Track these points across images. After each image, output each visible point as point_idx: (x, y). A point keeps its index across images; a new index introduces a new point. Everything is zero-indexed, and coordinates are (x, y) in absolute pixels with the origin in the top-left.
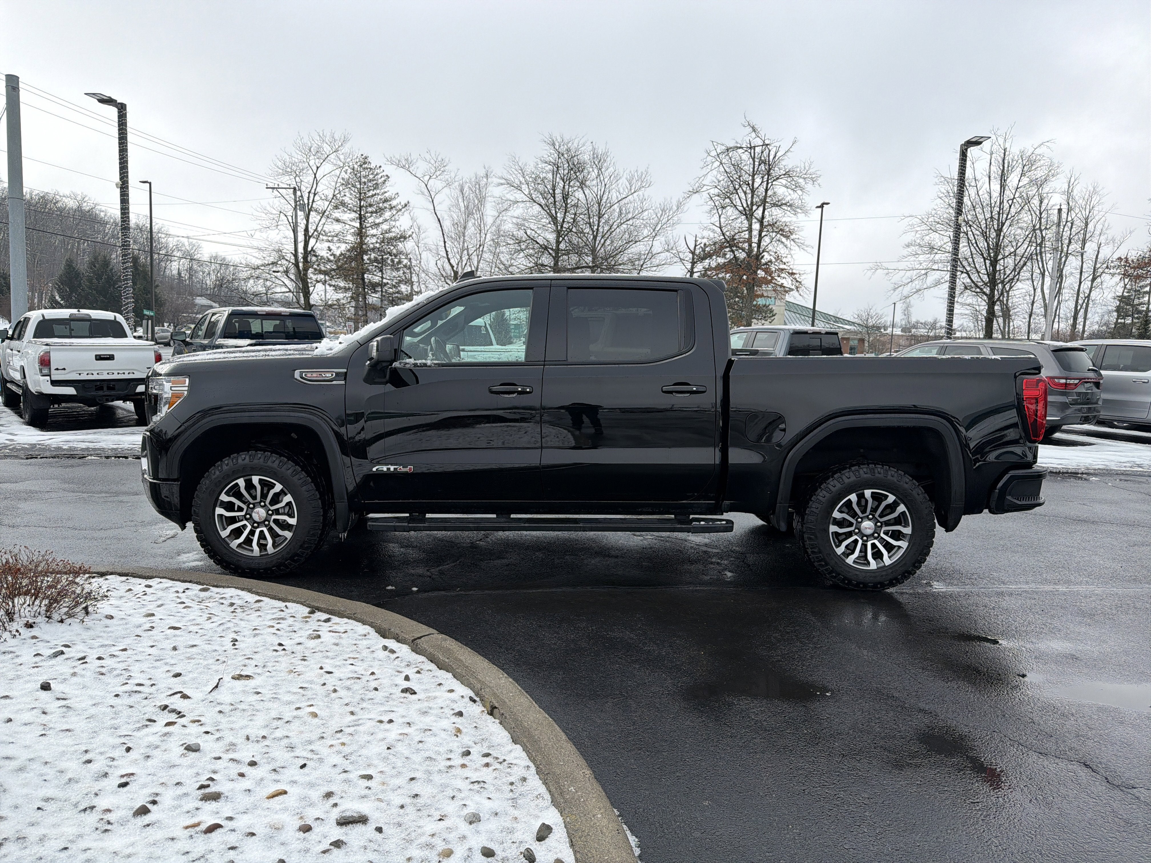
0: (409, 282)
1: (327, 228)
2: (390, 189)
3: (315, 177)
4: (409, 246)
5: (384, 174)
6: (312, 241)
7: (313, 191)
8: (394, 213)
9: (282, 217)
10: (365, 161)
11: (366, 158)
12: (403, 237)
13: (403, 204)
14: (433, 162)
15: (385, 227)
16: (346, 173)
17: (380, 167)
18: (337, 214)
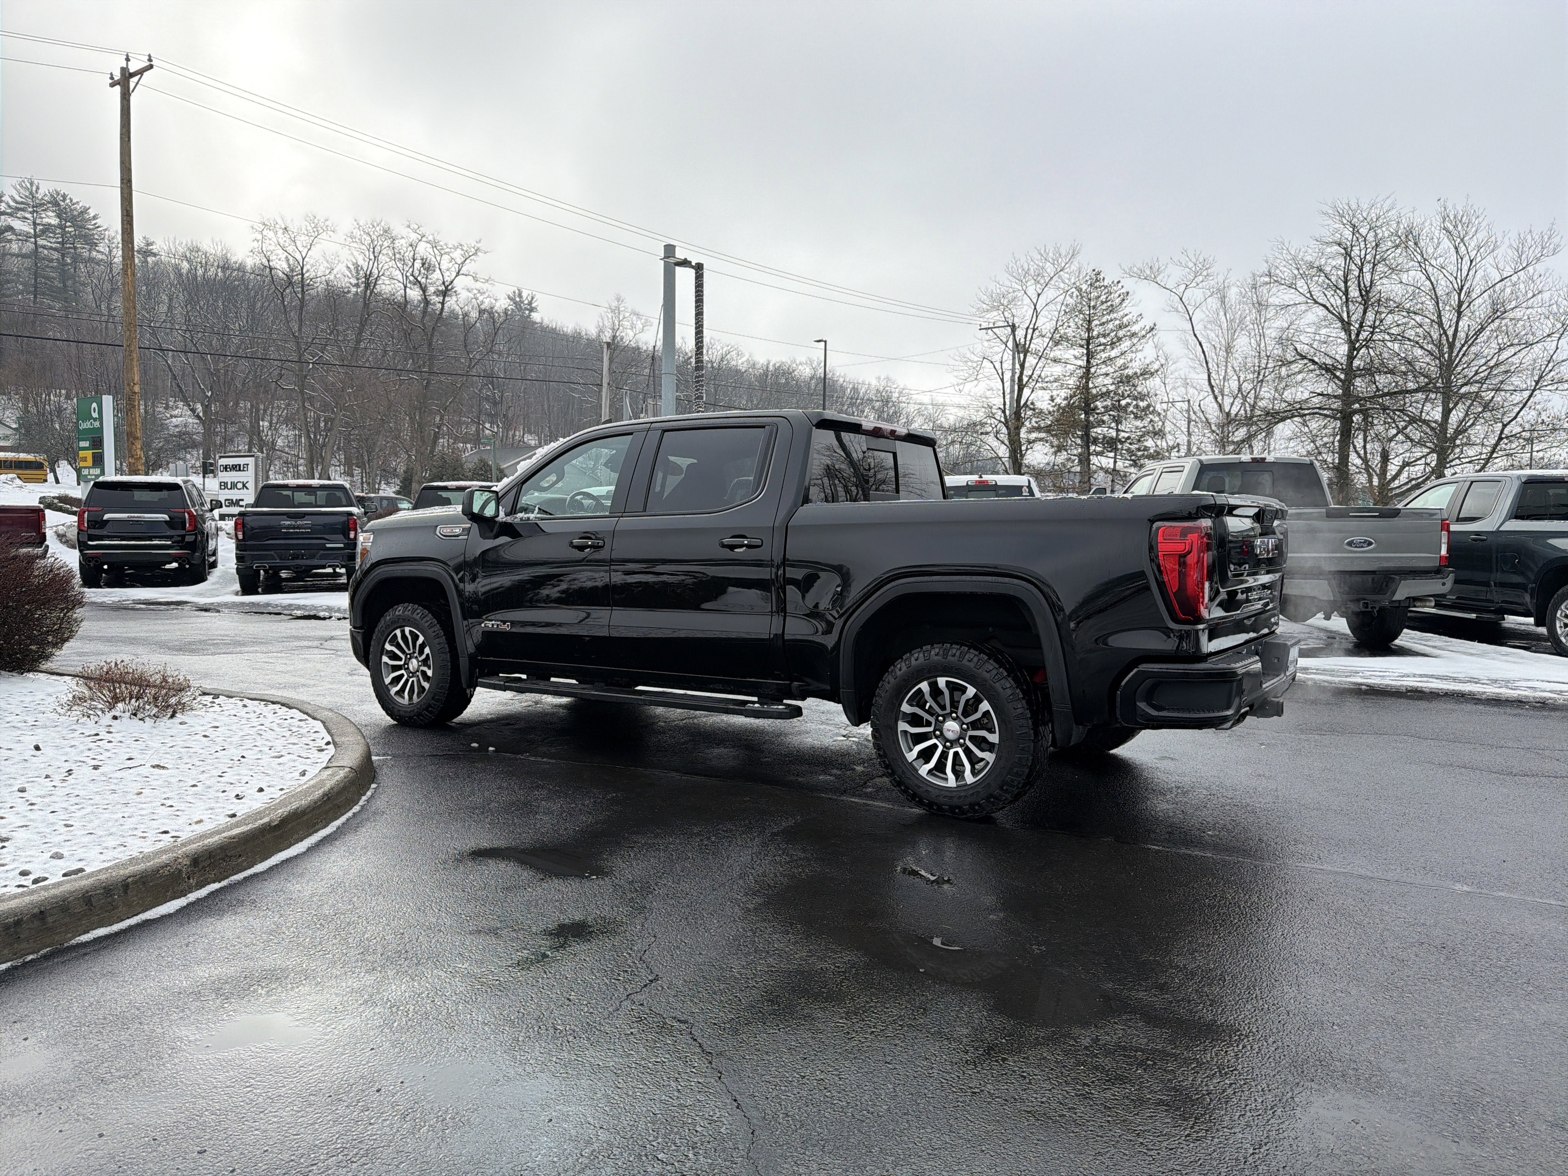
0: (1159, 434)
1: (1047, 371)
2: (1130, 310)
3: (1035, 308)
4: (1153, 384)
5: (1124, 290)
6: (1026, 392)
7: (1031, 326)
8: (1135, 342)
9: (986, 363)
10: (1096, 279)
11: (1099, 274)
12: (1146, 373)
13: (1148, 328)
14: (1191, 265)
15: (1120, 362)
16: (1072, 297)
17: (1119, 282)
18: (1057, 353)
